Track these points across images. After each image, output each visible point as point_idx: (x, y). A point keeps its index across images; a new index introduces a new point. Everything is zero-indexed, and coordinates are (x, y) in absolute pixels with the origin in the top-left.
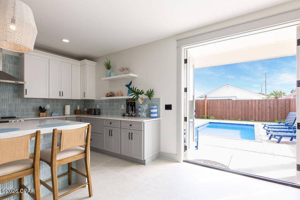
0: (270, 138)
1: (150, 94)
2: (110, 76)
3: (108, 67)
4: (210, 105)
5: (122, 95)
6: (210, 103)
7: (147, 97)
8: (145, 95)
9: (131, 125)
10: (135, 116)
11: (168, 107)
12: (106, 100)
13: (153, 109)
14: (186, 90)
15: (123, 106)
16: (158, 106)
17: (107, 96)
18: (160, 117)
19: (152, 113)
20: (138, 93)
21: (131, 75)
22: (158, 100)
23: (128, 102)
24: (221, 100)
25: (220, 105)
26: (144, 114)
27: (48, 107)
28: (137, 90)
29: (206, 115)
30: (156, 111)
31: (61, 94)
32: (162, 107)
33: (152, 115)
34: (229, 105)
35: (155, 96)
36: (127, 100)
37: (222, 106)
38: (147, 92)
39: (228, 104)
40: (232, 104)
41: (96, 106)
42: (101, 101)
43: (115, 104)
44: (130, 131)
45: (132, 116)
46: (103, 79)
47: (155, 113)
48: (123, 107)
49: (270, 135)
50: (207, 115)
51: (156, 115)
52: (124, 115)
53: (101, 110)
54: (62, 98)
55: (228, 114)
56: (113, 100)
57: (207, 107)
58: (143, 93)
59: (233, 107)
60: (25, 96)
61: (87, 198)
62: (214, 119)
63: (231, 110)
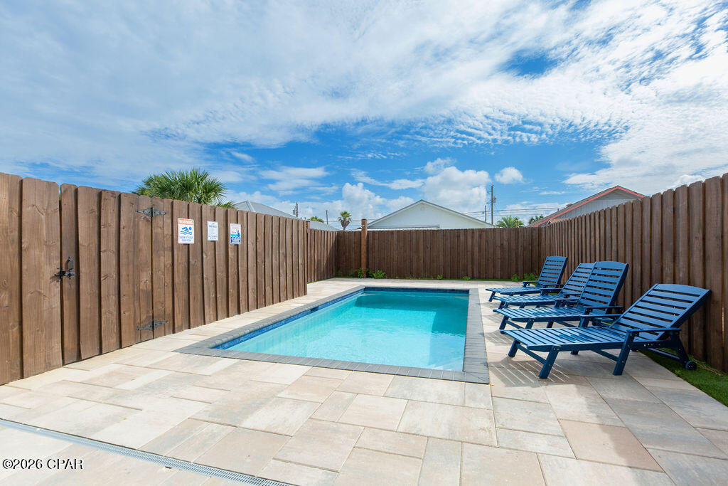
0: (513, 352)
4: (373, 244)
6: (374, 239)
24: (398, 231)
25: (398, 241)
29: (363, 268)
34: (418, 243)
37: (401, 244)
39: (414, 241)
40: (425, 240)
50: (367, 267)
55: (415, 265)
57: (367, 248)
59: (425, 247)
62: (384, 277)
63: (421, 255)
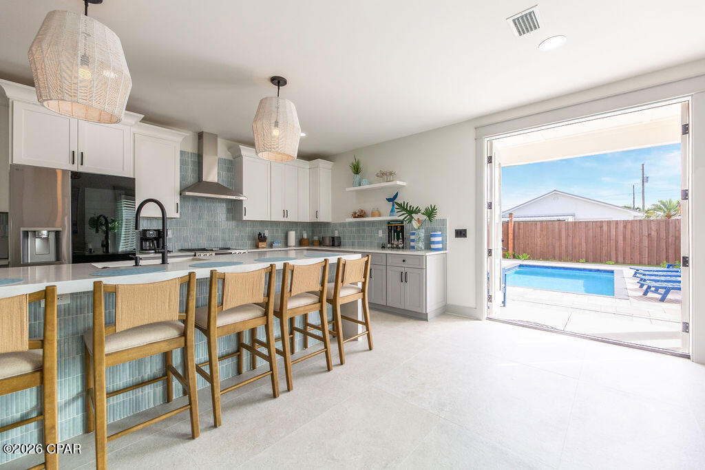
0: (645, 293)
1: (430, 213)
2: (360, 185)
3: (357, 170)
4: (519, 232)
5: (380, 215)
6: (519, 229)
7: (425, 217)
8: (423, 214)
9: (404, 261)
10: (403, 248)
11: (461, 233)
12: (350, 223)
13: (435, 236)
14: (490, 206)
15: (380, 232)
16: (443, 230)
17: (355, 217)
18: (446, 250)
19: (434, 243)
20: (411, 212)
21: (399, 183)
22: (443, 222)
23: (391, 227)
24: (541, 222)
25: (542, 231)
26: (421, 245)
27: (267, 233)
28: (410, 206)
29: (511, 251)
30: (439, 239)
31: (285, 213)
32: (450, 233)
33: (433, 246)
34: (560, 231)
35: (438, 216)
36: (389, 223)
37: (545, 233)
38: (426, 210)
39: (557, 230)
40: (567, 230)
41: (333, 232)
42: (343, 225)
43: (367, 229)
44: (402, 270)
45: (398, 248)
46: (348, 189)
47: (438, 243)
48: (382, 234)
49: (645, 287)
50: (514, 250)
51: (440, 246)
52: (383, 247)
53: (342, 239)
54: (286, 220)
55: (557, 251)
56: (364, 222)
57: (514, 236)
58: (419, 211)
59: (568, 236)
60: (245, 218)
61: (368, 350)
62: (529, 259)
63: (563, 242)
